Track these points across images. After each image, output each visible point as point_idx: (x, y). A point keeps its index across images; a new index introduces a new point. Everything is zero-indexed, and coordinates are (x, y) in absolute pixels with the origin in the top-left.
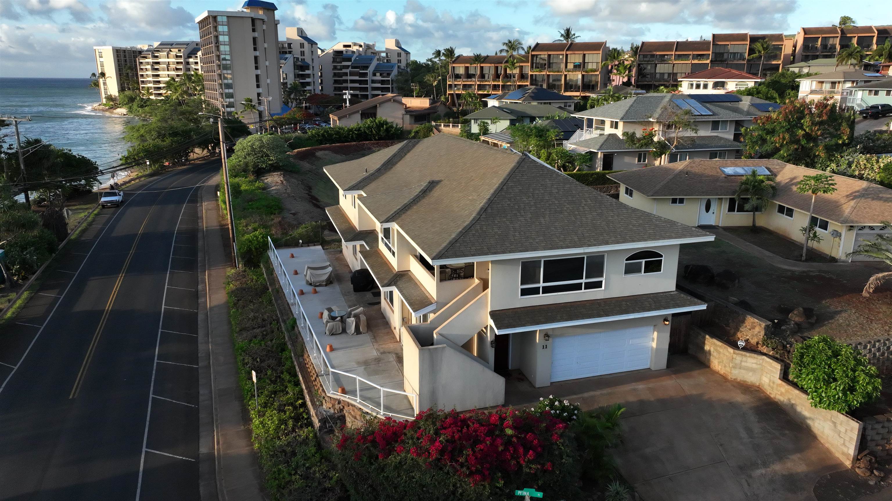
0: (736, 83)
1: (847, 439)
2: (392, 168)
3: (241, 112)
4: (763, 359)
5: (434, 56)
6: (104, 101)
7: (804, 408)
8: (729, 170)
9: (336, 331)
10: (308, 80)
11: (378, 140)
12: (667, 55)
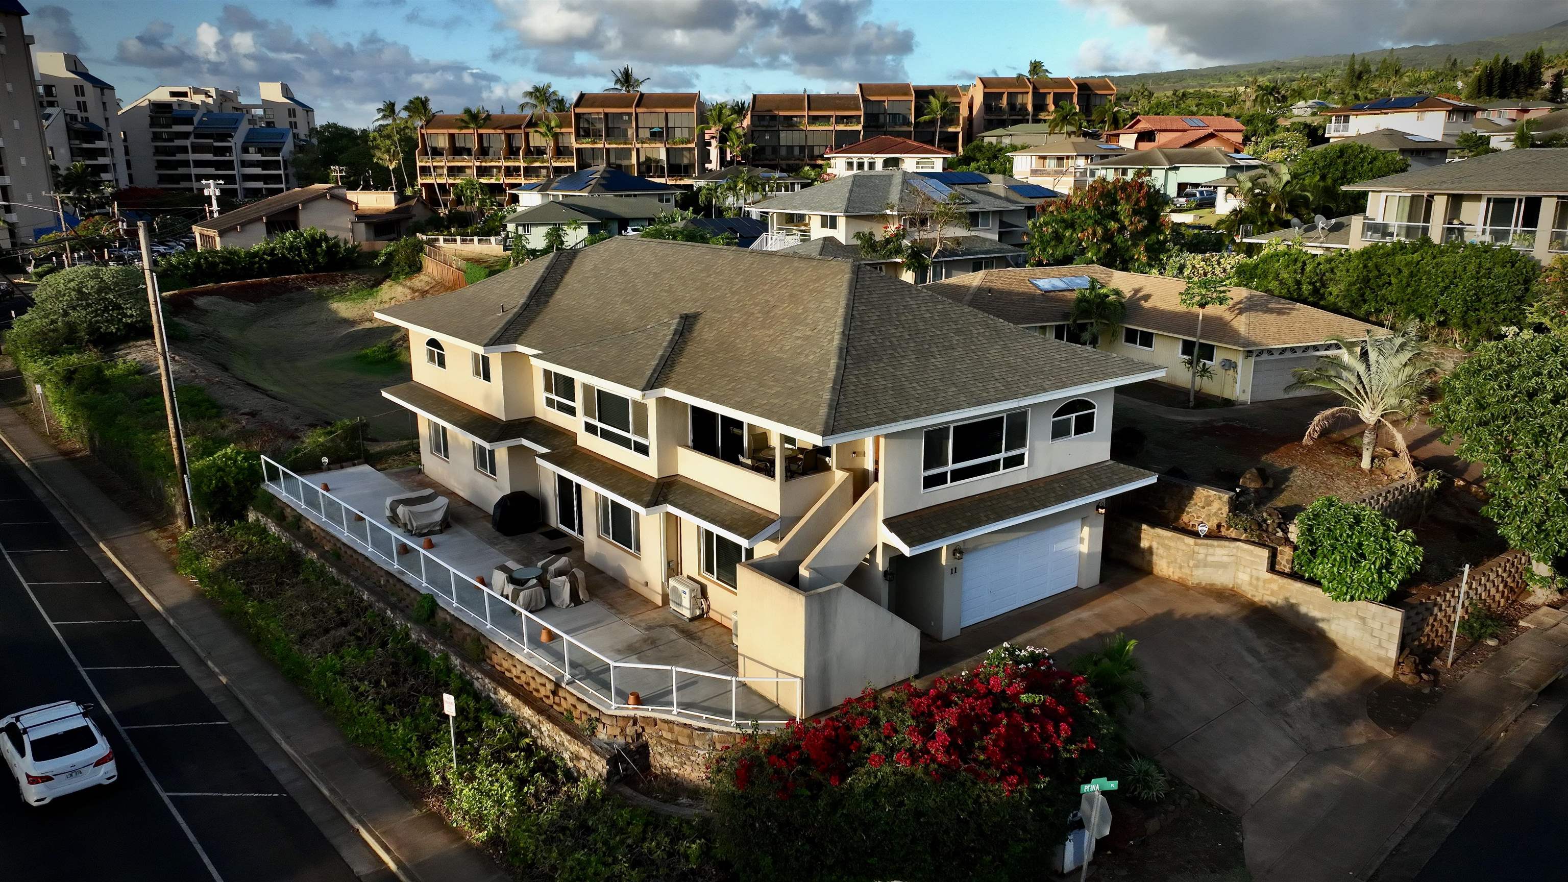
0: (917, 160)
1: (1384, 636)
2: (548, 302)
4: (1238, 547)
5: (381, 115)
7: (1311, 607)
8: (1045, 283)
9: (536, 604)
10: (102, 160)
11: (314, 272)
12: (796, 116)
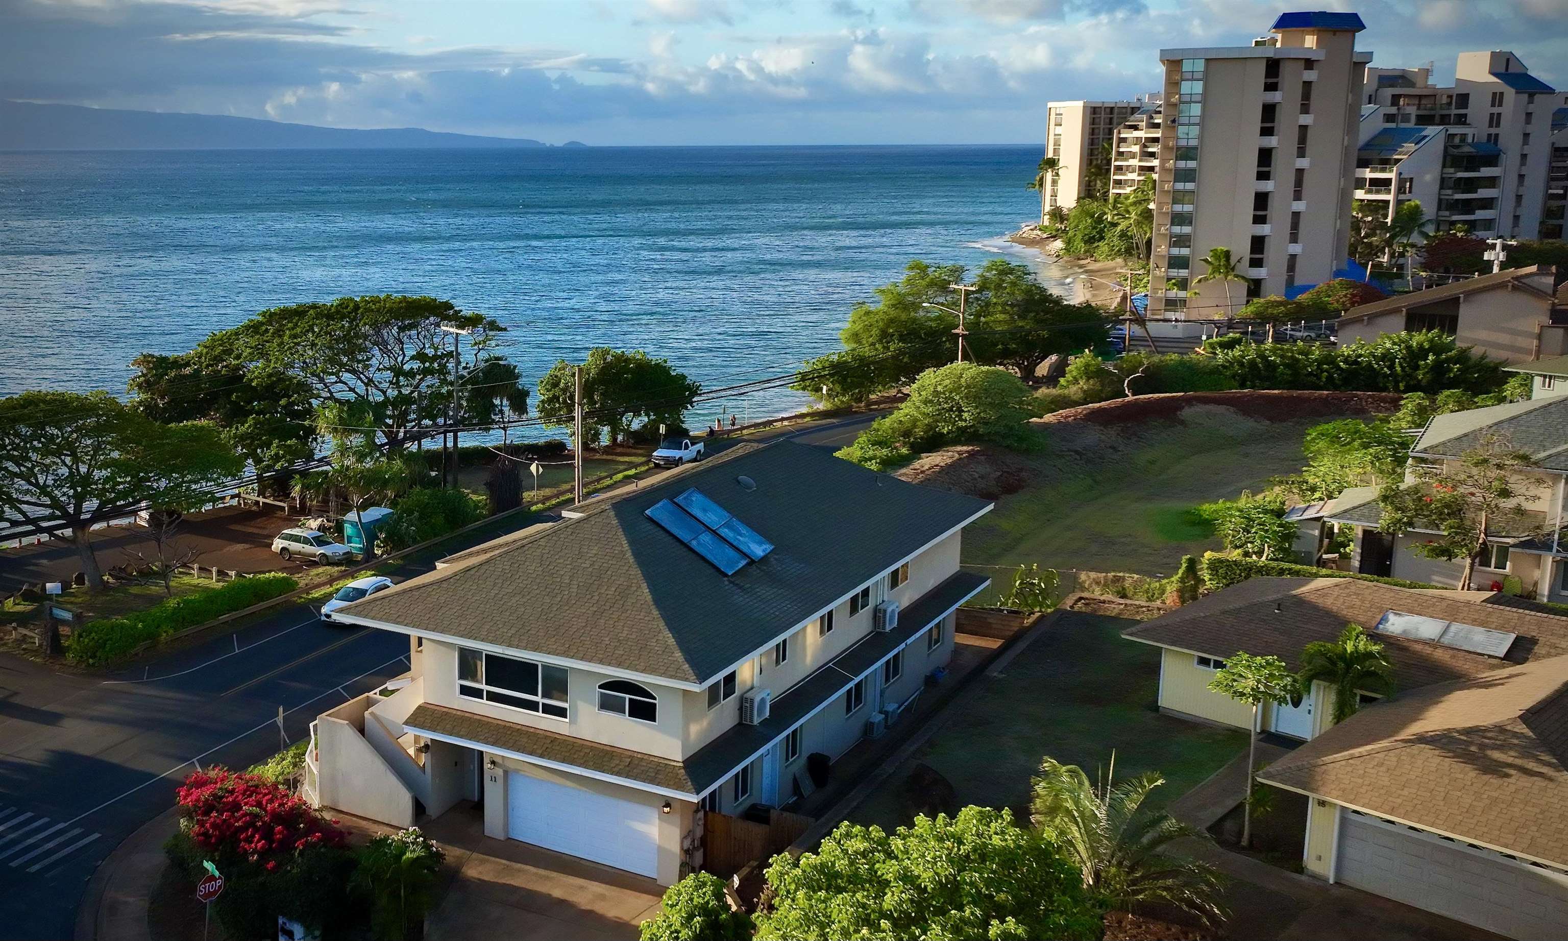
3: (1200, 281)
6: (1046, 220)
8: (1402, 622)
